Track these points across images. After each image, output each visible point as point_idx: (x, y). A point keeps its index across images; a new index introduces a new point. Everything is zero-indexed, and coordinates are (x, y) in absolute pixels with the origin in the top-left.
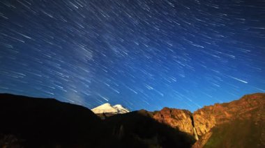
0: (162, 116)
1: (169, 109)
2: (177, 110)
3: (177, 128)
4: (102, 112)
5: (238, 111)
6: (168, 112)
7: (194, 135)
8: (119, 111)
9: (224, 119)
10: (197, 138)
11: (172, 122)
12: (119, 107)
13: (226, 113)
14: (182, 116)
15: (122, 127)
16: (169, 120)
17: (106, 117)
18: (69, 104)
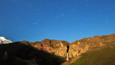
0: (42, 45)
1: (49, 40)
2: (56, 41)
3: (53, 53)
5: (112, 42)
7: (66, 57)
8: (2, 42)
9: (96, 48)
10: (68, 59)
13: (101, 43)
16: (47, 49)
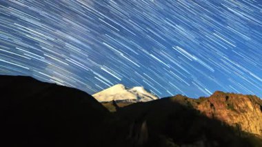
0: (212, 105)
1: (223, 94)
2: (237, 96)
3: (238, 126)
4: (110, 99)
6: (223, 99)
8: (139, 98)
11: (229, 115)
12: (140, 90)
14: (247, 107)
15: (144, 125)
16: (224, 114)
17: (117, 108)
18: (55, 84)
